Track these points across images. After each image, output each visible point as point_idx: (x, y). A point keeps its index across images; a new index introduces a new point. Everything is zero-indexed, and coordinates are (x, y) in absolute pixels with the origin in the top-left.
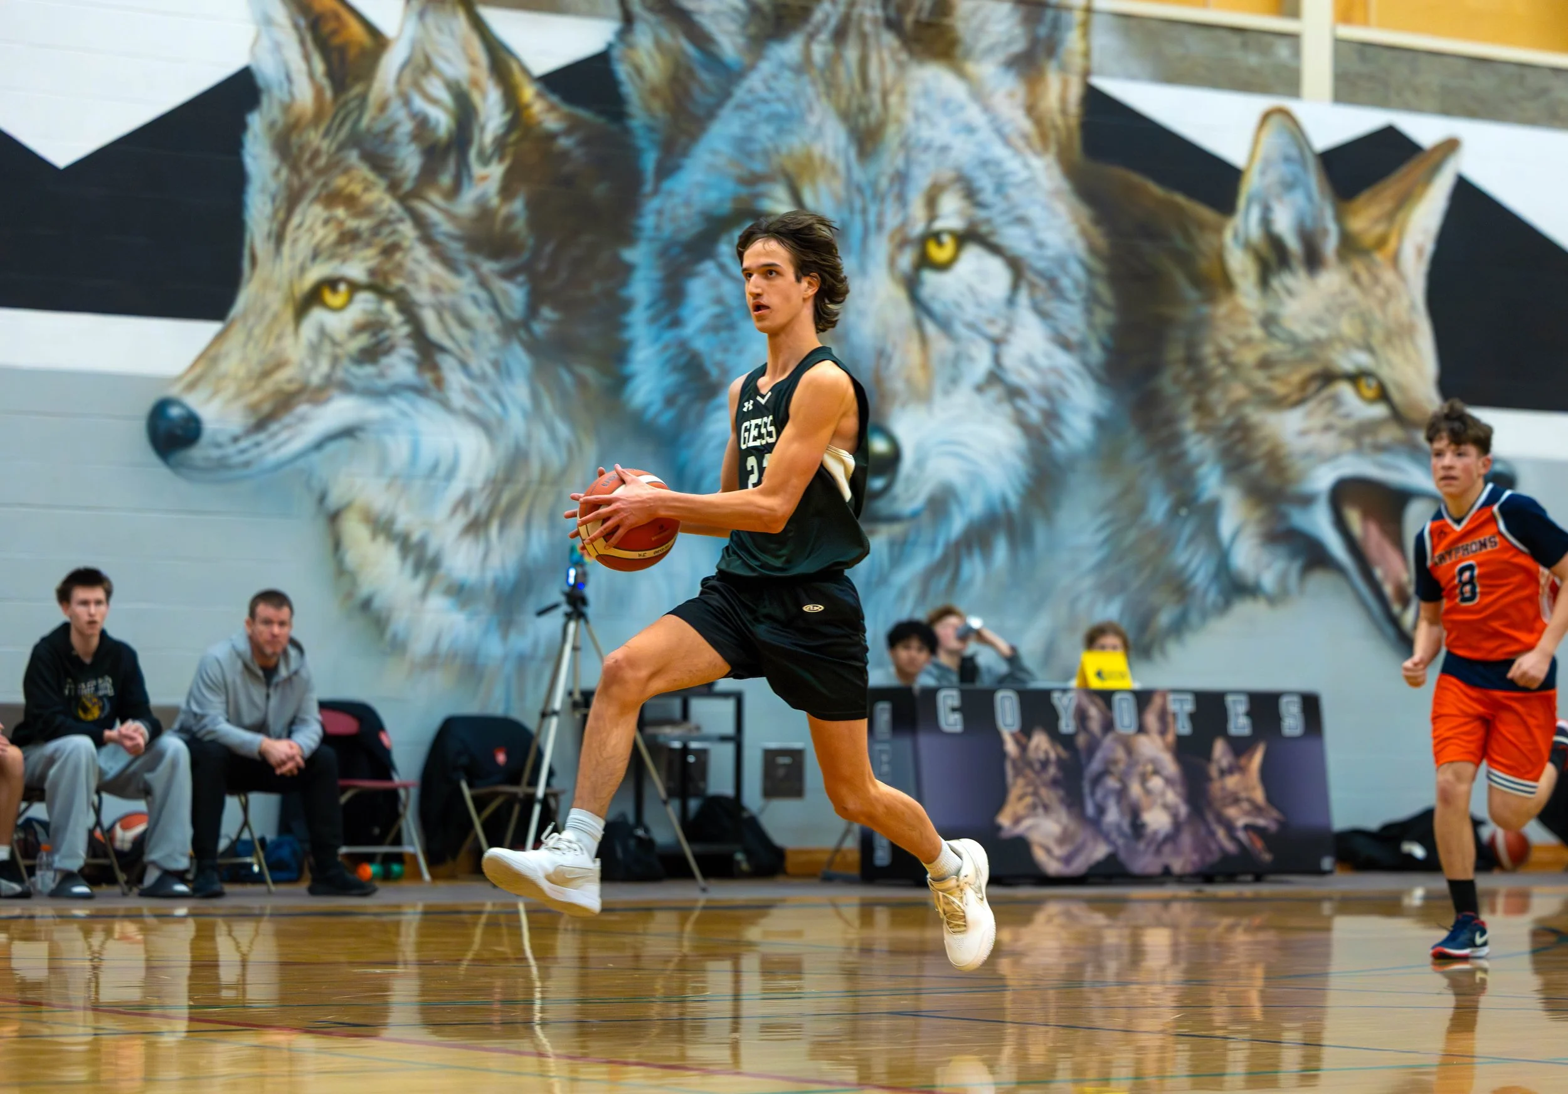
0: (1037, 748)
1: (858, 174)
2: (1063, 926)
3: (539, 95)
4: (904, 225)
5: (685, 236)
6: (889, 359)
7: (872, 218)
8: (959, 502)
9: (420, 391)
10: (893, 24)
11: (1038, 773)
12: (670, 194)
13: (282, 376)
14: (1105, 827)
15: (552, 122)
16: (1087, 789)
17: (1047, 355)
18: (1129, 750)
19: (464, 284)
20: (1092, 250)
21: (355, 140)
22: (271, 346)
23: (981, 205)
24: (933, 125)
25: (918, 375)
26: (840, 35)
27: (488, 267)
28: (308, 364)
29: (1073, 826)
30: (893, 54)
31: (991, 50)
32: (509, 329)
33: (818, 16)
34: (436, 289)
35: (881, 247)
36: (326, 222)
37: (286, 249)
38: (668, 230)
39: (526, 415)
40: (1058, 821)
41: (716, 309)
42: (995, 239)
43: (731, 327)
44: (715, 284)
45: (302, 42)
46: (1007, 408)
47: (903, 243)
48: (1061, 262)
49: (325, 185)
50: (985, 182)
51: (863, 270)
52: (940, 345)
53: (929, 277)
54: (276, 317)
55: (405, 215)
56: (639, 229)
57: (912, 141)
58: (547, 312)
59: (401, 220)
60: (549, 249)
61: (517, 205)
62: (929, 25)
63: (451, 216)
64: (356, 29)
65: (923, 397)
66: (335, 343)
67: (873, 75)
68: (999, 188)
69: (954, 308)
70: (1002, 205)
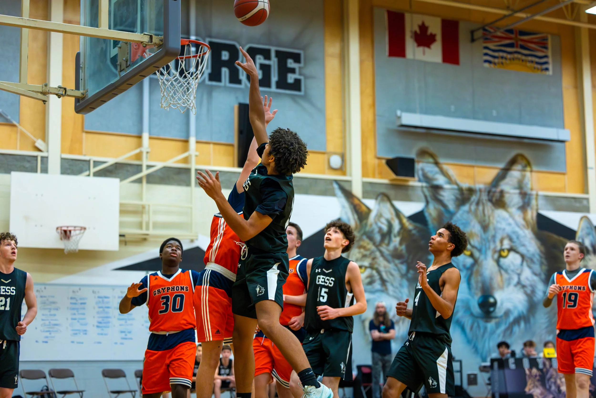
0: (534, 372)
1: (484, 236)
3: (408, 221)
4: (495, 248)
6: (493, 280)
7: (487, 246)
8: (512, 313)
9: (382, 291)
10: (490, 200)
11: (534, 378)
14: (551, 391)
15: (410, 227)
16: (546, 381)
19: (391, 266)
20: (541, 251)
21: (365, 233)
23: (513, 242)
24: (501, 224)
25: (500, 283)
26: (478, 204)
27: (397, 261)
29: (543, 391)
30: (491, 207)
31: (514, 205)
32: (403, 276)
33: (472, 199)
34: (385, 267)
35: (490, 253)
36: (359, 253)
40: (540, 390)
42: (517, 250)
45: (352, 211)
46: (522, 290)
47: (495, 251)
48: (533, 255)
49: (358, 244)
50: (514, 237)
51: (486, 258)
53: (502, 260)
55: (377, 251)
57: (496, 228)
58: (411, 272)
60: (411, 257)
61: (403, 247)
62: (499, 200)
63: (388, 250)
64: (364, 208)
65: (501, 288)
67: (486, 212)
68: (518, 238)
69: (508, 267)
70: (519, 242)
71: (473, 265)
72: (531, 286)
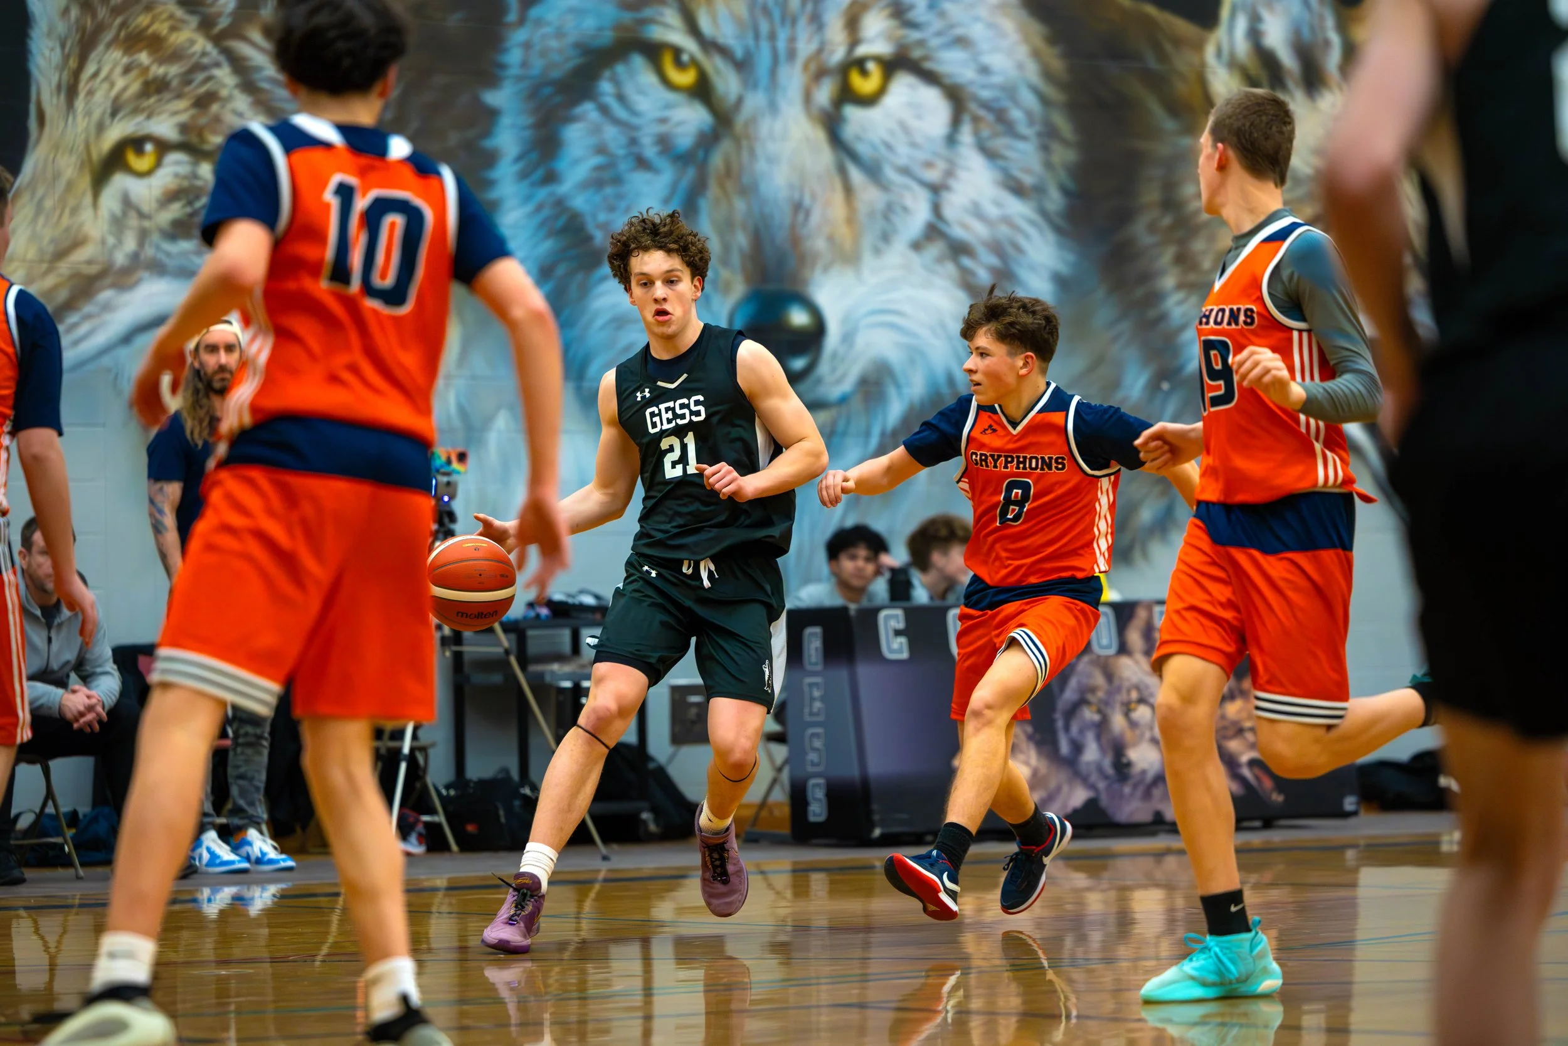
4: (820, 51)
5: (556, 74)
6: (808, 214)
7: (782, 45)
8: (898, 386)
12: (539, 22)
13: (80, 255)
14: (1083, 768)
16: (1060, 724)
17: (997, 204)
18: (1109, 676)
20: (1047, 74)
22: (65, 221)
23: (913, 25)
25: (843, 232)
28: (111, 240)
29: (1043, 766)
35: (793, 79)
36: (127, 70)
37: (80, 104)
38: (537, 65)
40: (1027, 763)
41: (597, 160)
42: (928, 65)
43: (617, 181)
44: (596, 130)
46: (950, 268)
47: (820, 74)
48: (1010, 91)
49: (123, 25)
51: (773, 107)
52: (869, 195)
53: (853, 114)
54: (70, 186)
55: (222, 59)
56: (503, 66)
59: (217, 65)
65: (850, 258)
66: (141, 215)
68: (933, 4)
69: (883, 150)
70: (937, 24)
71: (708, 140)
72: (997, 248)
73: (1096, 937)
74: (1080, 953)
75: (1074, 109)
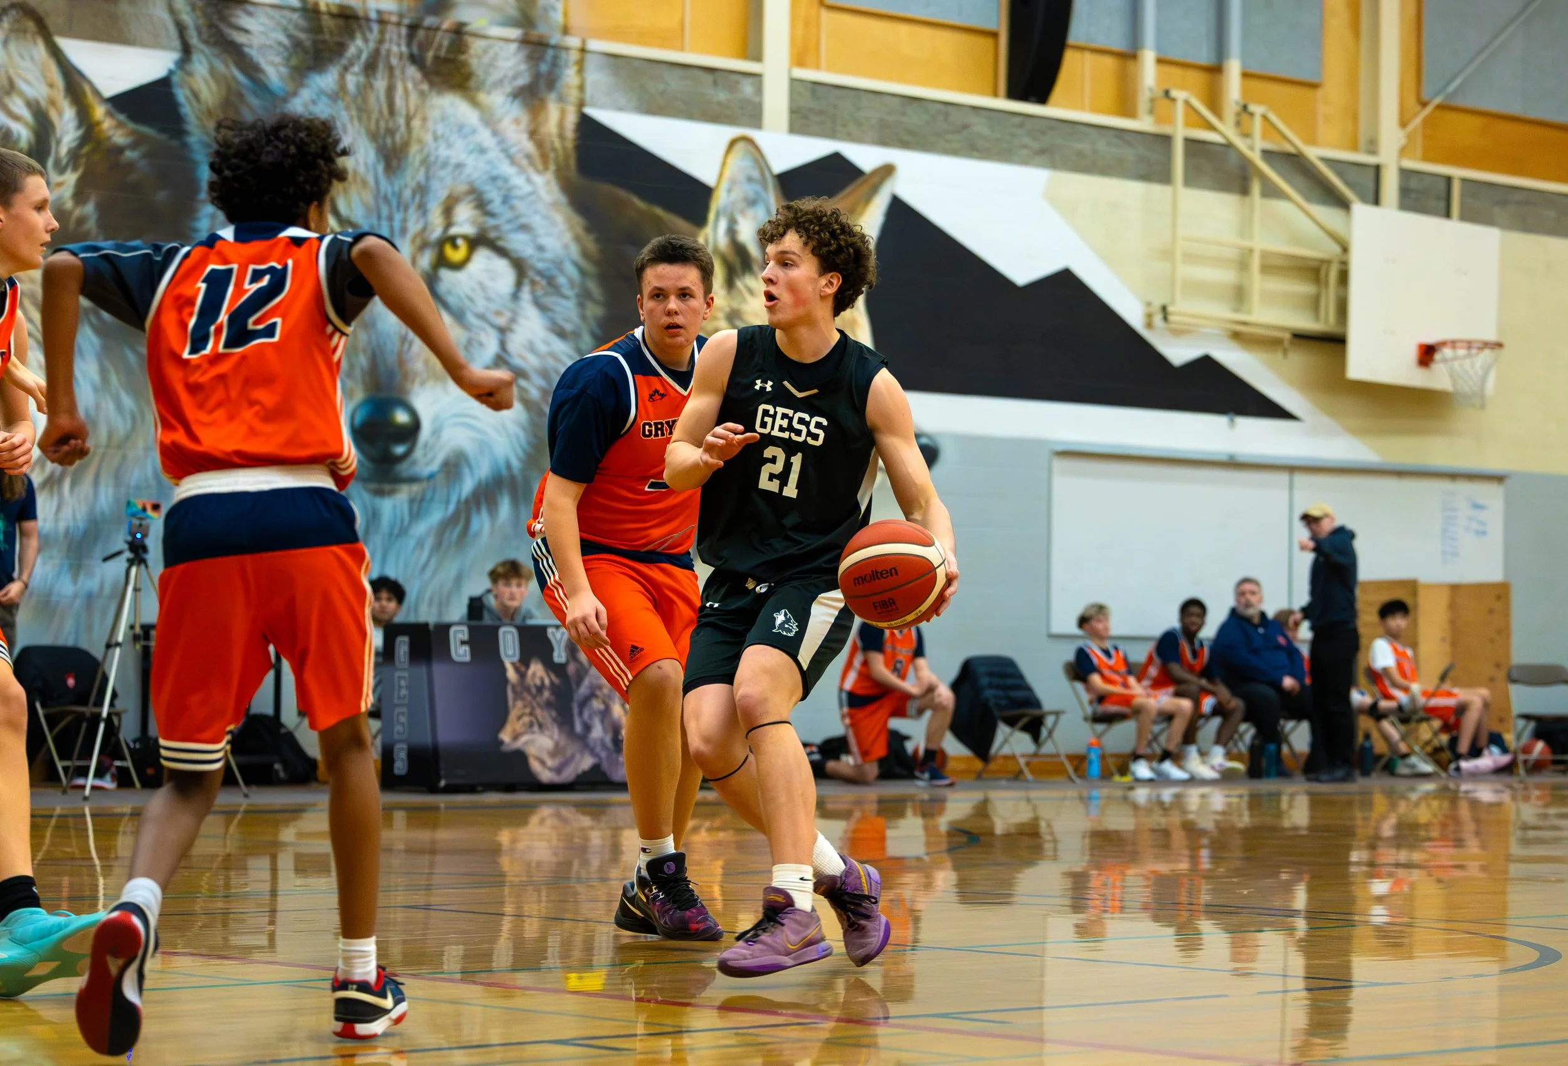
0: (534, 675)
1: (385, 187)
2: (554, 827)
3: (109, 114)
4: (424, 229)
6: (411, 344)
7: (397, 224)
8: (471, 468)
10: (416, 60)
11: (534, 697)
14: (592, 744)
15: (119, 138)
16: (576, 711)
17: (547, 343)
20: (585, 254)
23: (490, 214)
24: (450, 146)
26: (370, 68)
29: (563, 743)
30: (415, 85)
31: (499, 83)
33: (352, 50)
39: (96, 390)
40: (551, 738)
42: (500, 243)
47: (424, 246)
48: (558, 264)
50: (494, 196)
52: (454, 332)
53: (445, 274)
57: (432, 158)
61: (89, 208)
62: (446, 60)
67: (399, 101)
68: (506, 200)
69: (467, 303)
70: (508, 215)
73: (595, 862)
74: (583, 874)
75: (603, 279)
